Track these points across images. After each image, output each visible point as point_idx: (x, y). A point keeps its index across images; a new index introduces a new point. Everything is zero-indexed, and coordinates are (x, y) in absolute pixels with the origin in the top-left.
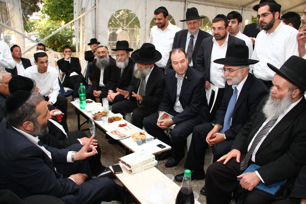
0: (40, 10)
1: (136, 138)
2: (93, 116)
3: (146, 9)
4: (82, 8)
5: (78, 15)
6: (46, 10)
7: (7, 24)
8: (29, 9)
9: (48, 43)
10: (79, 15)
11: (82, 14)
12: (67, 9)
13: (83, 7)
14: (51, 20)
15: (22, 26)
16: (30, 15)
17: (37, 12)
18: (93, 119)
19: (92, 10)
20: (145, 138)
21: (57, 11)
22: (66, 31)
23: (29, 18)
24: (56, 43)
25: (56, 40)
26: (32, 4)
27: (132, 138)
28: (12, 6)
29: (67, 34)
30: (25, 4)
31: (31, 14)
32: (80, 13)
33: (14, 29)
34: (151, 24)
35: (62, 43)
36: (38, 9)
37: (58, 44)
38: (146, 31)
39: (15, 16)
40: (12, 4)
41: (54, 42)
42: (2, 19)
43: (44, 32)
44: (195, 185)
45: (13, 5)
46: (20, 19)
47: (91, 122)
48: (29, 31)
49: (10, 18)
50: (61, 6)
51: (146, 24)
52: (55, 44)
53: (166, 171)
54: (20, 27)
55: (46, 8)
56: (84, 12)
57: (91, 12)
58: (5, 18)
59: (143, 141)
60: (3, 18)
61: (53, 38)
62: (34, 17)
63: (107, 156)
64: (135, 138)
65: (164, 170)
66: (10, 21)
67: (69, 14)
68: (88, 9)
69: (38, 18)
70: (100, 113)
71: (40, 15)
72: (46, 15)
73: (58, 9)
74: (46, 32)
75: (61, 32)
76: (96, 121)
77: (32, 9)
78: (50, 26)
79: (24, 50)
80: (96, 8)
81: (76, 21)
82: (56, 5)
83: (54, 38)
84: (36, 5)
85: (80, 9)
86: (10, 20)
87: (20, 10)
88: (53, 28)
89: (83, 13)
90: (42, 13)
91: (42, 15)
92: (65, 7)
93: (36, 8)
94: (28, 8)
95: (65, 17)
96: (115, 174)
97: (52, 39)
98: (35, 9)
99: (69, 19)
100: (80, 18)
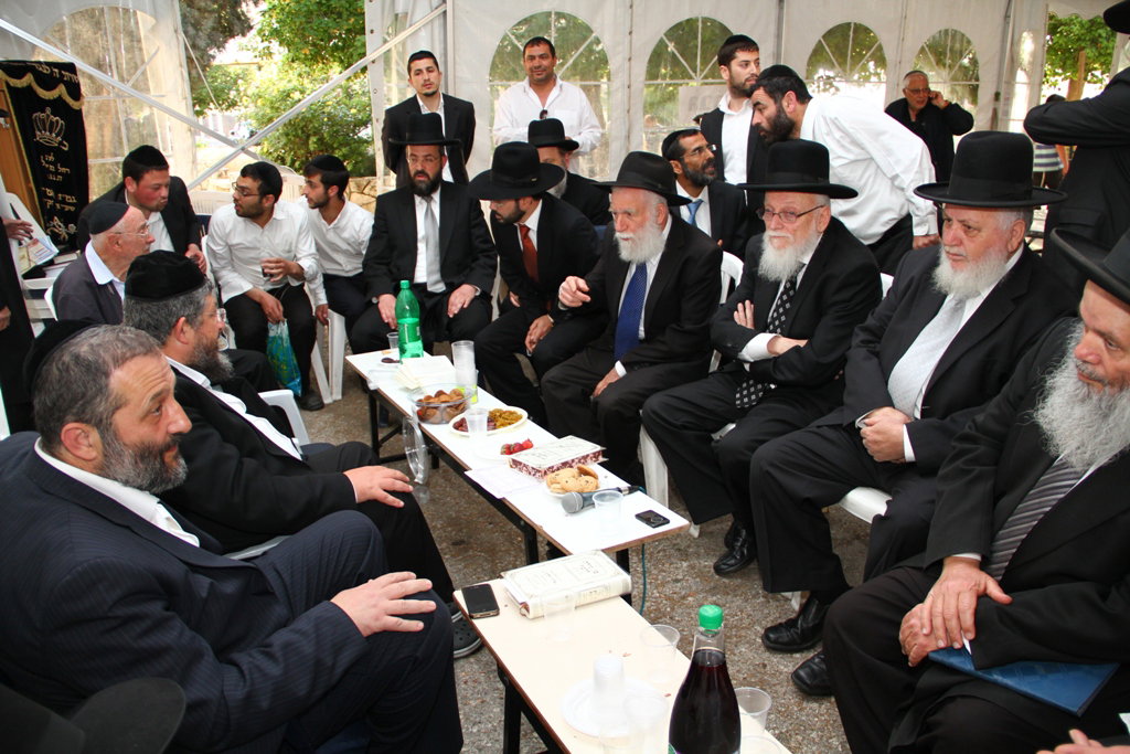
0: (251, 28)
1: (563, 489)
2: (417, 408)
3: (631, 7)
4: (397, 15)
5: (381, 42)
6: (276, 25)
7: (135, 87)
8: (214, 29)
9: (285, 145)
10: (385, 41)
11: (396, 35)
12: (348, 19)
13: (400, 9)
14: (293, 61)
15: (183, 90)
16: (218, 48)
17: (244, 35)
18: (416, 419)
19: (432, 21)
20: (597, 487)
21: (312, 28)
22: (351, 98)
23: (214, 57)
24: (315, 143)
25: (315, 134)
26: (222, 7)
27: (549, 487)
28: (151, 21)
29: (353, 111)
30: (199, 9)
31: (220, 46)
32: (388, 33)
33: (157, 100)
34: (650, 61)
35: (335, 146)
36: (245, 27)
37: (323, 147)
38: (632, 88)
39: (159, 53)
40: (151, 15)
41: (306, 143)
42: (117, 67)
43: (272, 108)
44: (786, 666)
45: (155, 15)
46: (178, 63)
47: (411, 430)
48: (224, 106)
49: (143, 62)
50: (324, 9)
51: (632, 61)
52: (312, 147)
53: (680, 611)
54: (180, 92)
55: (274, 21)
56: (404, 29)
57: (429, 27)
58: (127, 63)
59: (585, 499)
60: (122, 64)
61: (302, 129)
62: (233, 55)
63: (471, 553)
64: (558, 486)
65: (673, 609)
66: (144, 73)
67: (354, 38)
68: (417, 17)
69: (247, 57)
70: (443, 398)
71: (255, 46)
72: (275, 45)
73: (316, 21)
74: (276, 105)
75: (330, 103)
76: (426, 427)
77: (225, 27)
78: (290, 86)
79: (195, 173)
80: (445, 12)
81: (373, 62)
82: (305, 9)
83: (305, 126)
84: (237, 12)
85: (389, 20)
86: (145, 70)
87: (176, 31)
88: (302, 92)
89: (400, 32)
90: (259, 39)
91: (261, 46)
92: (340, 15)
93: (236, 21)
94: (208, 23)
95: (342, 49)
96: (472, 617)
97: (300, 132)
98: (233, 25)
99: (355, 57)
100: (389, 51)
